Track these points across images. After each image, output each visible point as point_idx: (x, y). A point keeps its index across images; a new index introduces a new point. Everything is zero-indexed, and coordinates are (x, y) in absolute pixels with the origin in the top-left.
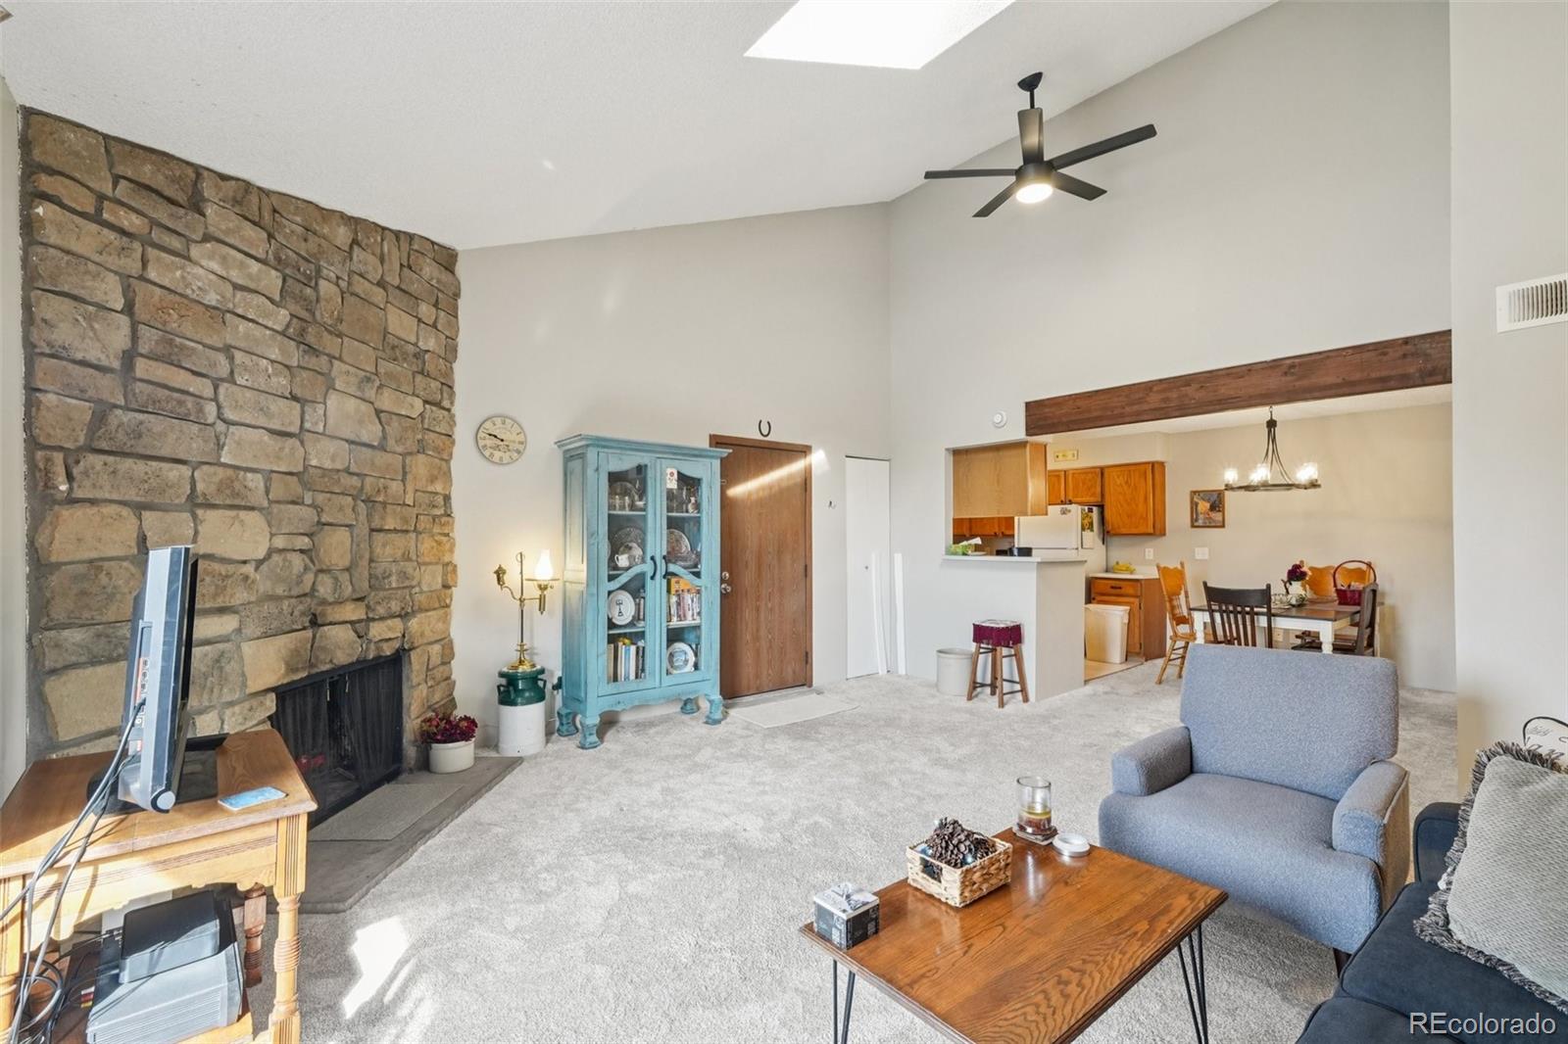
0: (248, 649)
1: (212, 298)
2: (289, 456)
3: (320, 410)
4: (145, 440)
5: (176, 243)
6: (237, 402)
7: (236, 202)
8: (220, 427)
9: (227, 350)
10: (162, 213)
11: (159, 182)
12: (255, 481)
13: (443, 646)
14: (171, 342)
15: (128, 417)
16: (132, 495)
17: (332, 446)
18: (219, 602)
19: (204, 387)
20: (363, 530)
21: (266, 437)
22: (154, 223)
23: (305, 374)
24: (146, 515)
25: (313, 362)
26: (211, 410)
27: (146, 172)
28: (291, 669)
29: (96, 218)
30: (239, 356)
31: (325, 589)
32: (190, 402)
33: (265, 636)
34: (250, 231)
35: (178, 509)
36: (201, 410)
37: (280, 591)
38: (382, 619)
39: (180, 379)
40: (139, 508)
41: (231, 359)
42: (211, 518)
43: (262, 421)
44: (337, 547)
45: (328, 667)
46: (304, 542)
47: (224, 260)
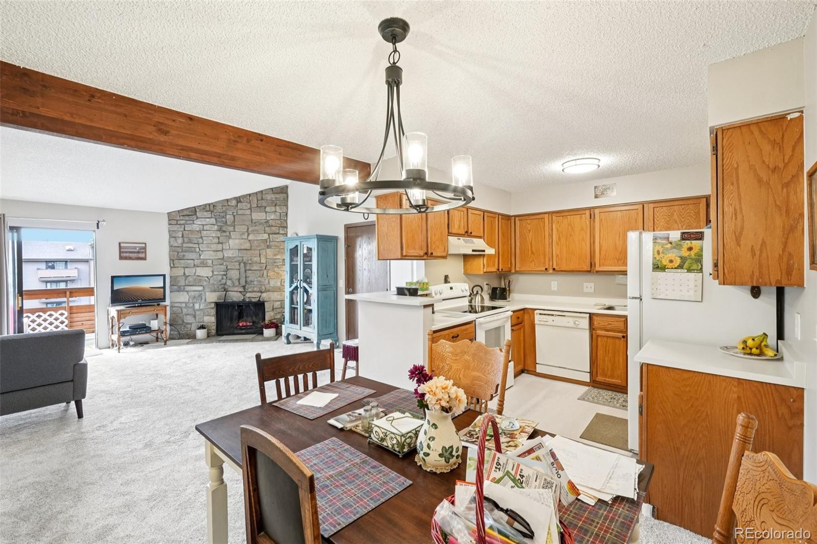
0: (207, 294)
1: (198, 229)
2: (220, 255)
3: (227, 244)
4: (186, 257)
5: (191, 222)
6: (203, 247)
7: (204, 209)
8: (200, 252)
9: (201, 237)
10: (187, 218)
11: (188, 213)
12: (210, 262)
13: (281, 303)
14: (190, 240)
15: (182, 254)
16: (183, 266)
17: (232, 252)
18: (200, 284)
19: (197, 246)
20: (243, 270)
21: (212, 252)
22: (186, 220)
23: (222, 237)
24: (186, 269)
25: (225, 234)
26: (198, 250)
27: (185, 213)
28: (218, 299)
29: (177, 224)
30: (204, 238)
31: (229, 283)
32: (193, 249)
33: (211, 292)
34: (205, 214)
35: (193, 267)
36: (195, 250)
37: (215, 283)
38: (249, 292)
39: (191, 245)
40: (184, 268)
41: (202, 239)
42: (198, 269)
43: (209, 249)
44: (234, 274)
45: (231, 301)
46: (225, 273)
47: (201, 221)
